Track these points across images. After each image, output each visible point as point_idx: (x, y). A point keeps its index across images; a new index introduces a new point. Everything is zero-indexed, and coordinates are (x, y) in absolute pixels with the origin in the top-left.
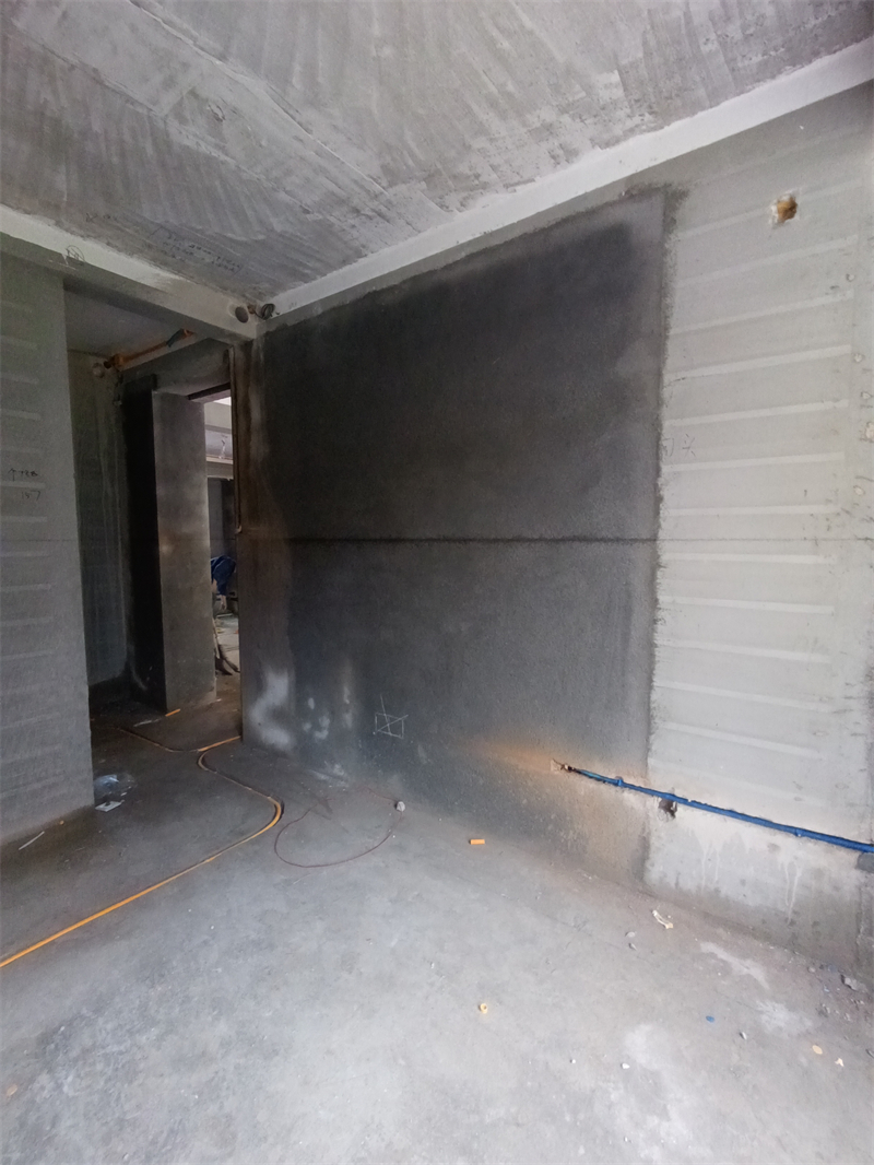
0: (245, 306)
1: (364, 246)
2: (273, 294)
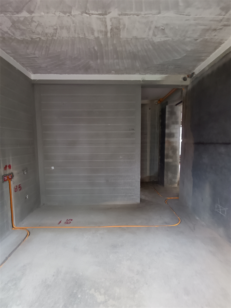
0: (186, 76)
1: (222, 40)
2: (194, 69)
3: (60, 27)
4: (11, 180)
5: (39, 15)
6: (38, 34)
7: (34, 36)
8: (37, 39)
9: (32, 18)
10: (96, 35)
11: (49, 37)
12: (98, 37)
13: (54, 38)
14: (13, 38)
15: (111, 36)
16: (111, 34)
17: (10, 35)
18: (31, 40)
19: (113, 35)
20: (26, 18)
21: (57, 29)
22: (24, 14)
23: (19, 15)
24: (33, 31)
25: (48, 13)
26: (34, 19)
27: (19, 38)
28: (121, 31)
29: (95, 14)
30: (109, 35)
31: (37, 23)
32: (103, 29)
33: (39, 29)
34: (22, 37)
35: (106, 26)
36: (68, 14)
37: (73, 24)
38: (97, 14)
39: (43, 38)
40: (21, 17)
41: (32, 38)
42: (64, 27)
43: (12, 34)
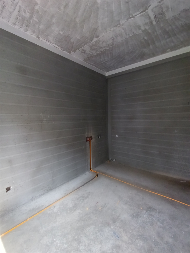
3: (115, 36)
4: (91, 141)
5: (102, 36)
6: (104, 47)
7: (102, 50)
8: (104, 51)
9: (99, 40)
10: (143, 28)
11: (111, 46)
12: (145, 29)
13: (114, 45)
14: (93, 55)
15: (157, 23)
16: (156, 21)
17: (91, 54)
18: (101, 52)
19: (159, 21)
20: (96, 42)
21: (114, 39)
22: (95, 40)
23: (93, 42)
24: (101, 47)
25: (106, 32)
26: (100, 40)
27: (95, 54)
28: (166, 13)
29: (137, 15)
30: (154, 23)
31: (102, 41)
32: (148, 21)
33: (104, 44)
34: (96, 53)
35: (150, 18)
36: (118, 26)
37: (123, 30)
38: (139, 14)
39: (107, 48)
40: (94, 42)
41: (101, 51)
42: (118, 35)
43: (92, 54)
